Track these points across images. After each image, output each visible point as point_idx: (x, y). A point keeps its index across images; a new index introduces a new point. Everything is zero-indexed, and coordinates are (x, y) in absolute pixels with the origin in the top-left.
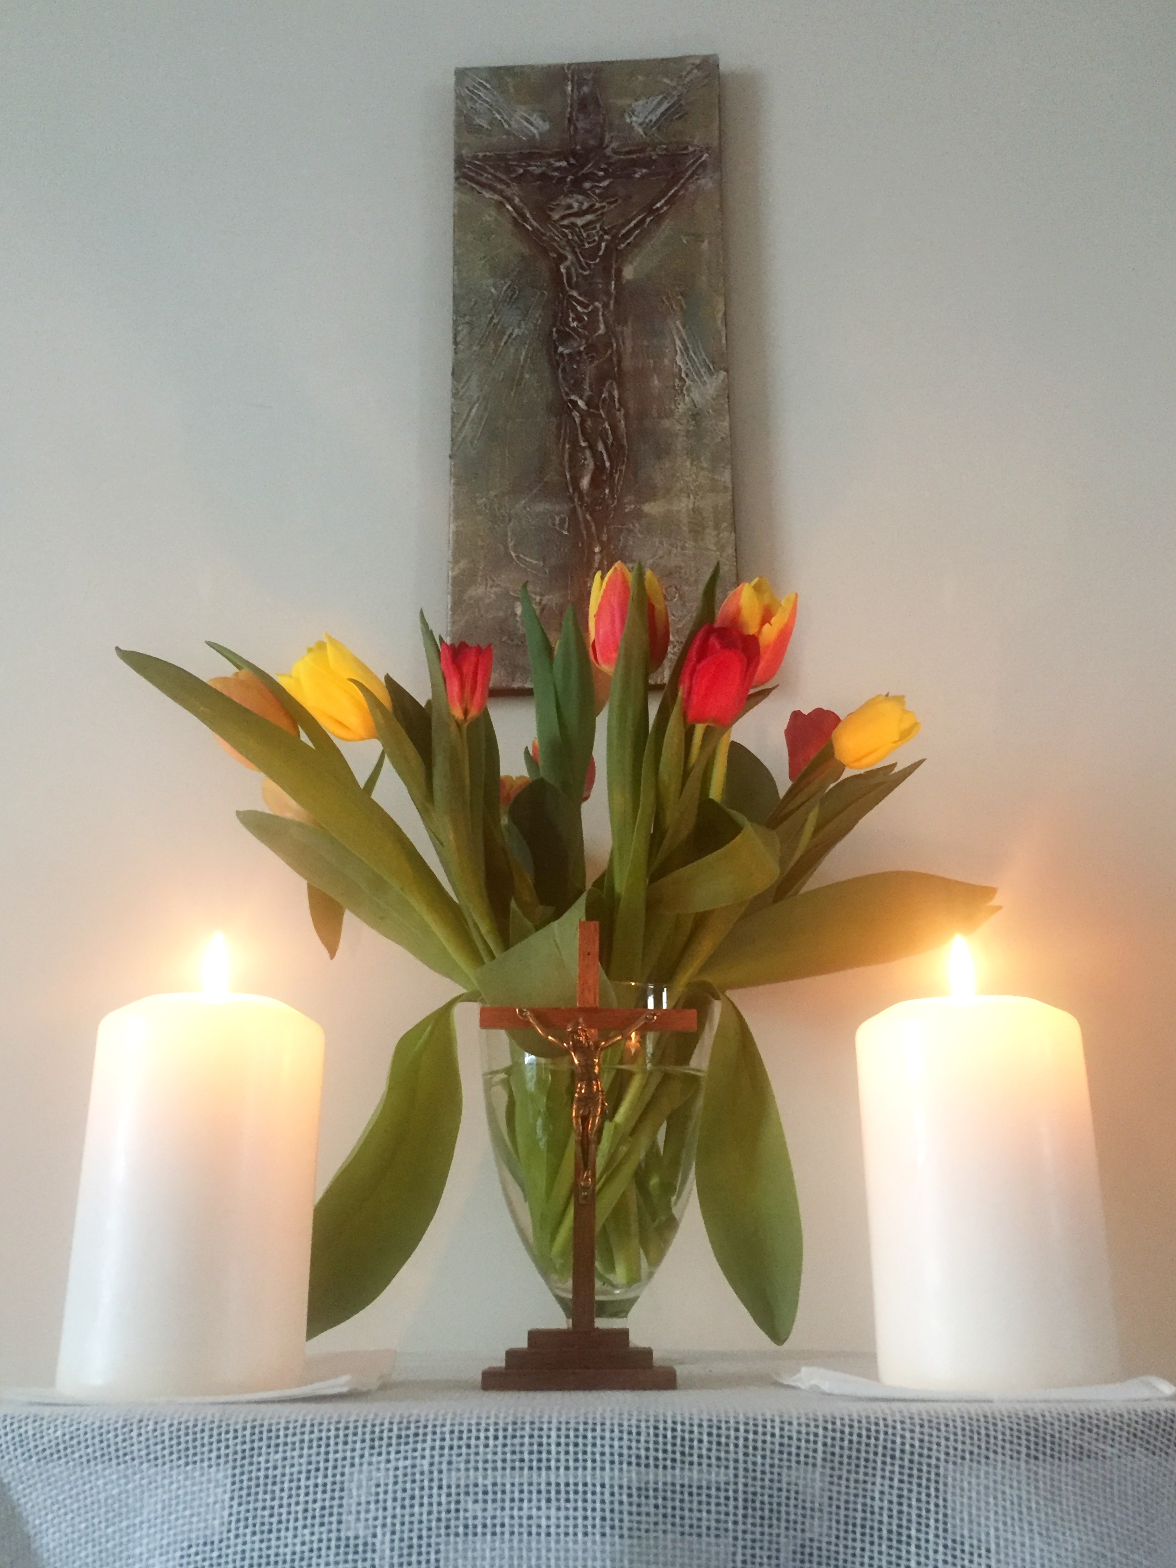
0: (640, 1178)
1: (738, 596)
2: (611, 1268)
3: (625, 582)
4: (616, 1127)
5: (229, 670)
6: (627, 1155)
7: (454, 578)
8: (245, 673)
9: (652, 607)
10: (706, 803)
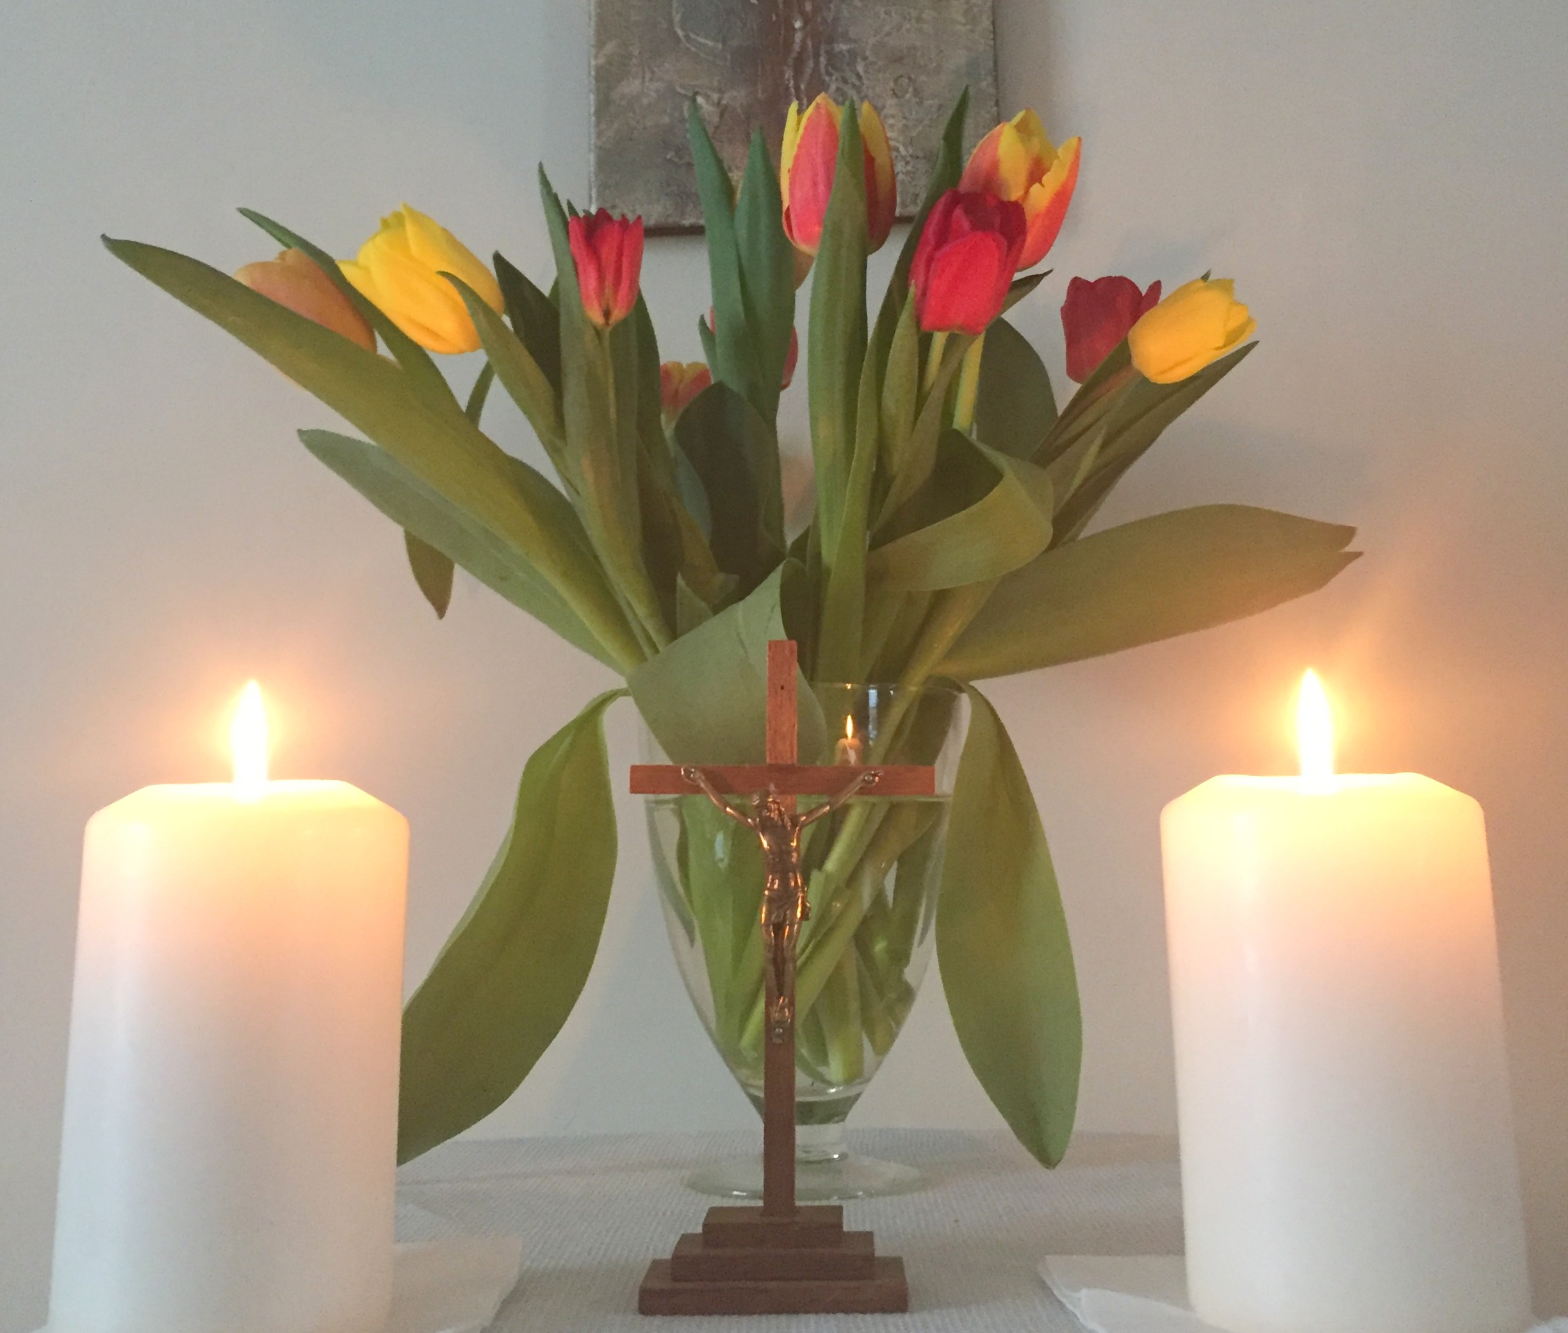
0: (862, 940)
1: (996, 140)
2: (822, 1056)
3: (831, 125)
4: (828, 877)
5: (271, 249)
6: (842, 914)
7: (599, 69)
8: (294, 253)
9: (870, 161)
10: (950, 437)
